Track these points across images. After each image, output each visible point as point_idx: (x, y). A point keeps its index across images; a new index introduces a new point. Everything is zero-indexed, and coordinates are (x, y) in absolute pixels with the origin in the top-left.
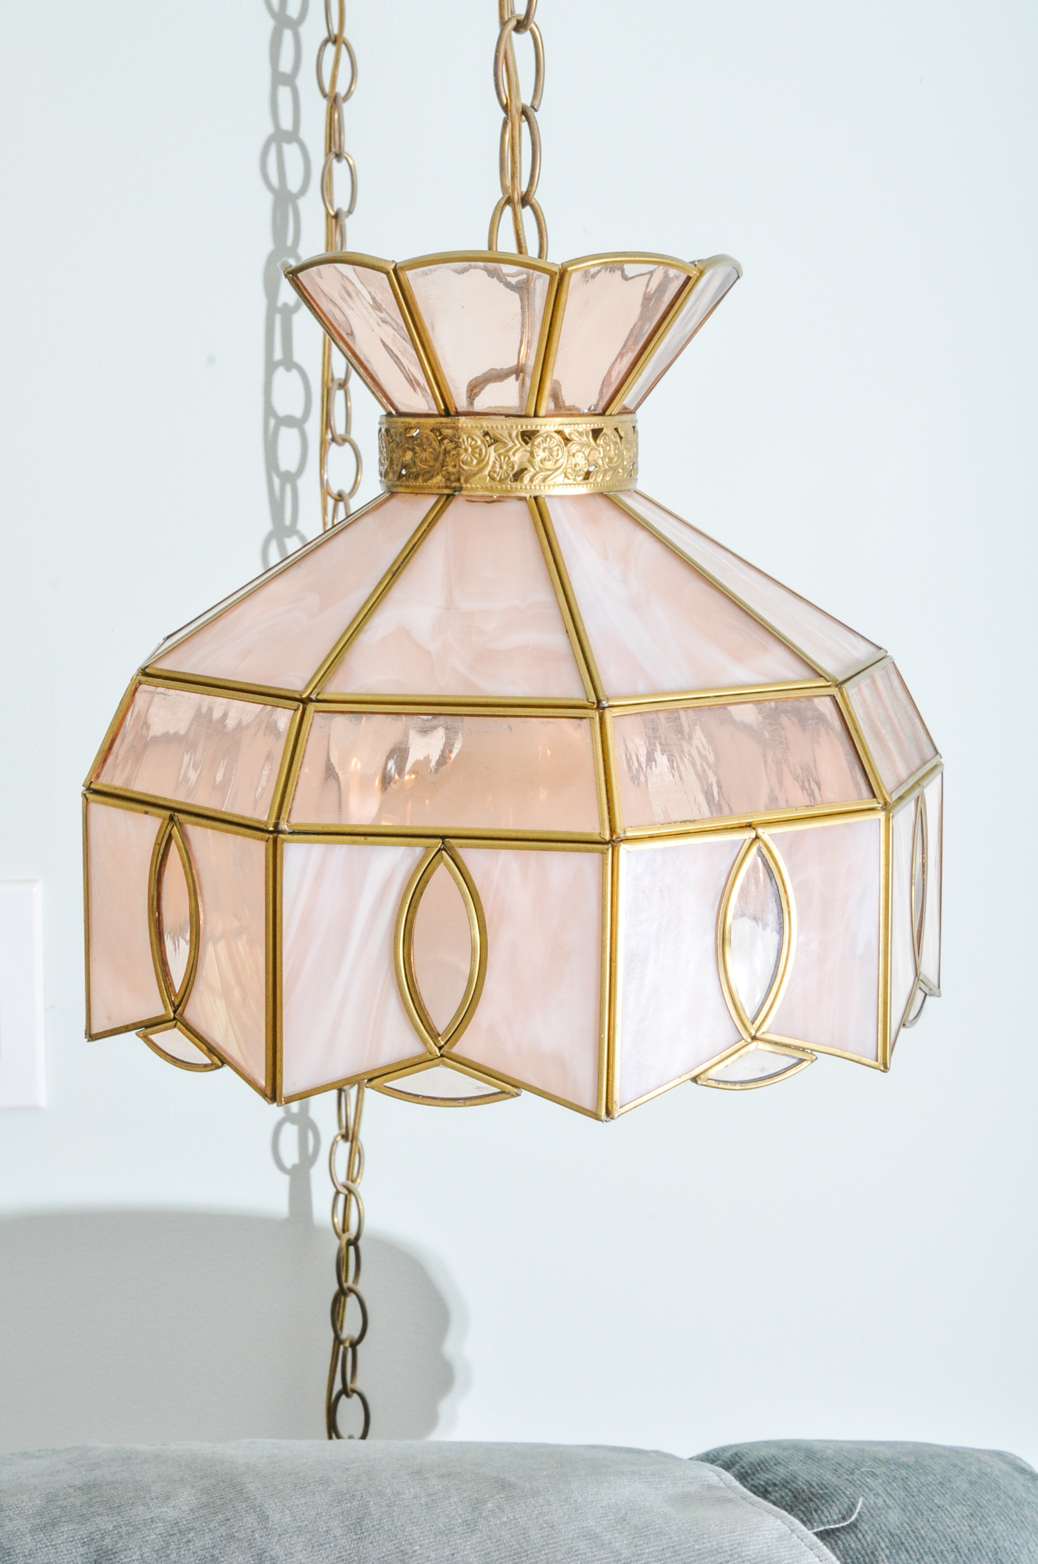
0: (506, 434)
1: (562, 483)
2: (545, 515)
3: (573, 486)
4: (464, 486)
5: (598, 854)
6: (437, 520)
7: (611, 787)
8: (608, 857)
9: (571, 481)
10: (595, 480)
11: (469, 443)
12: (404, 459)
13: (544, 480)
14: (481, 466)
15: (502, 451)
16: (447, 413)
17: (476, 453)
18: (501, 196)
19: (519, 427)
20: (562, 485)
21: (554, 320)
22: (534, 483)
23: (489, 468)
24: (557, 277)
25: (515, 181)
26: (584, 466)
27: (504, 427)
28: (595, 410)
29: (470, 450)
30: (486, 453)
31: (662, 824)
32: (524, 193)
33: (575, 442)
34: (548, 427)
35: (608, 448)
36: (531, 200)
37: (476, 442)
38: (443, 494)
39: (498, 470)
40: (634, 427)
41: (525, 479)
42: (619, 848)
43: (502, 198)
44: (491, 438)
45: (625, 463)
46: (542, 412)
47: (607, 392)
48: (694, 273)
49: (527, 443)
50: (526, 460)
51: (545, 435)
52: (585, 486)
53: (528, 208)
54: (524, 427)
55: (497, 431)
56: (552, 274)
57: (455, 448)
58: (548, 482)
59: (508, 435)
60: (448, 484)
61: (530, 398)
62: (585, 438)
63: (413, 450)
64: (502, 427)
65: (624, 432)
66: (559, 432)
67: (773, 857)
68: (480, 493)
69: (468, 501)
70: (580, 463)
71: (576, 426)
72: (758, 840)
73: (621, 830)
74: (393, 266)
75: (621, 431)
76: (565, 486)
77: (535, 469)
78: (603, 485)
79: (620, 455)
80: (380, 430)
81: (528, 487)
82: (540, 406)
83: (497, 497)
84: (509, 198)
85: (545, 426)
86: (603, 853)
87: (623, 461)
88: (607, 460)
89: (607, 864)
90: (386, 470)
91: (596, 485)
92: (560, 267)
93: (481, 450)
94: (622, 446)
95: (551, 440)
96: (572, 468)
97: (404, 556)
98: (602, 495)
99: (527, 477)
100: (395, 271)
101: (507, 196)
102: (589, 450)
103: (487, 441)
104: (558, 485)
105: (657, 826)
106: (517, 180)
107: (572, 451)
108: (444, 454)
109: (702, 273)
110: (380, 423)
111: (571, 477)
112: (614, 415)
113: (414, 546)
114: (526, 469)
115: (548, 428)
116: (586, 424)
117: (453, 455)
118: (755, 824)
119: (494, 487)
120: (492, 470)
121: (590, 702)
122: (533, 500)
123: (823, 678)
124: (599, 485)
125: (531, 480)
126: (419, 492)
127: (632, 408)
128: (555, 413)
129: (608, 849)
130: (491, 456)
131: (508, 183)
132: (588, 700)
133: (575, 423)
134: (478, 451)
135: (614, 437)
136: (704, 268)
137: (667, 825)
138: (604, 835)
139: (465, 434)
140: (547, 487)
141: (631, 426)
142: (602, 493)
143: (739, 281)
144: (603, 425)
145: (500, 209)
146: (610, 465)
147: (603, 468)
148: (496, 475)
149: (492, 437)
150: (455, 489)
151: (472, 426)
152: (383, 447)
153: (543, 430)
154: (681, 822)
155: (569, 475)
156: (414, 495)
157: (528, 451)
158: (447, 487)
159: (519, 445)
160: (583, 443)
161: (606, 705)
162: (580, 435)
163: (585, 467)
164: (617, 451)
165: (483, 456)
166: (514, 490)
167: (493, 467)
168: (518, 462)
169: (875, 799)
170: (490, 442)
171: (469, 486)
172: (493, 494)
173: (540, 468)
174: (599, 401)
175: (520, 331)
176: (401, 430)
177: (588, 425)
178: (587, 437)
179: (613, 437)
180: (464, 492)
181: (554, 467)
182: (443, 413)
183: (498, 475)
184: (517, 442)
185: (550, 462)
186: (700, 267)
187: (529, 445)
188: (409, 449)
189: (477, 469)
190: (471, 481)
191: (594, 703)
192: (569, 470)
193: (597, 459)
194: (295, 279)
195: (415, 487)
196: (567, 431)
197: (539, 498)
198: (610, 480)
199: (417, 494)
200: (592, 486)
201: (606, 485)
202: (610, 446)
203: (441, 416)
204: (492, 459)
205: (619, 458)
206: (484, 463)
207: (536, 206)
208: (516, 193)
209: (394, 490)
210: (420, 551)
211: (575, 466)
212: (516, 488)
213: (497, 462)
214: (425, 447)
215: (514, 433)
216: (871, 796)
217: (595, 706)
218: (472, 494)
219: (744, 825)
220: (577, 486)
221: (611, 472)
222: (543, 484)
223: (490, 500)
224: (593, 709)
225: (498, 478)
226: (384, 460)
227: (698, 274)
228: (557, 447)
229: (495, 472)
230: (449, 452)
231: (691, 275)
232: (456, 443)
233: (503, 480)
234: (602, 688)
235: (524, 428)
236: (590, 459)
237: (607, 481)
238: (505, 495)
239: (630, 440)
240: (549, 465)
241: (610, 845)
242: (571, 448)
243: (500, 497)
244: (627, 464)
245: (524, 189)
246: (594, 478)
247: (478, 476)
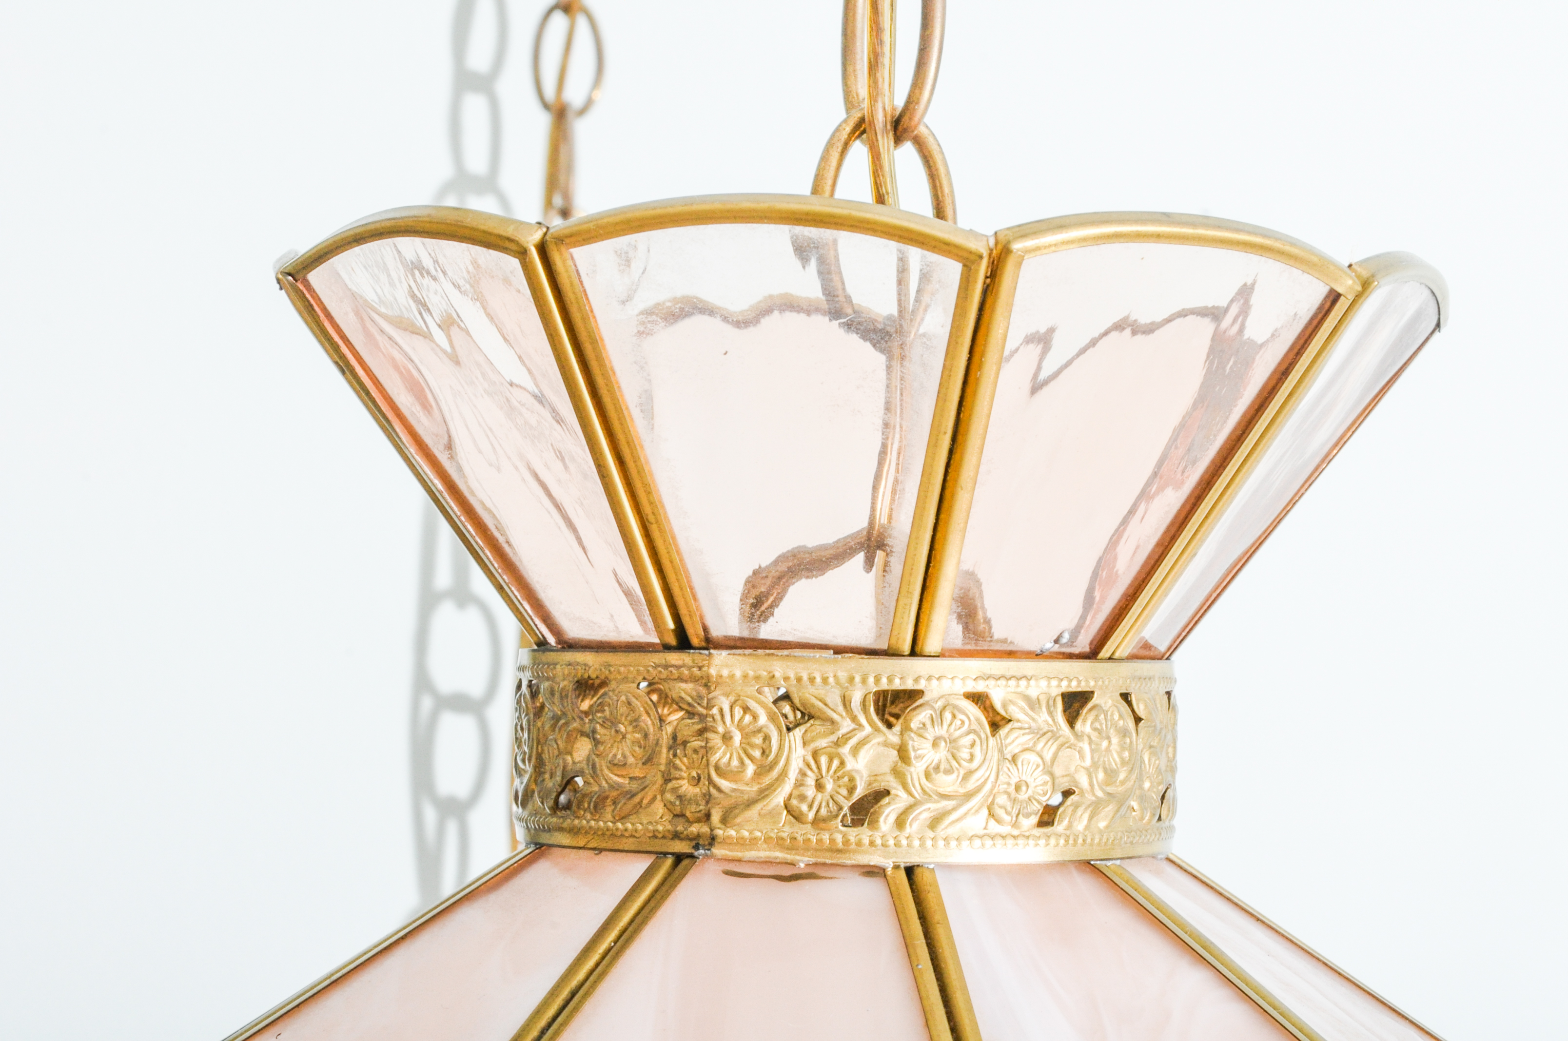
0: (834, 698)
1: (982, 832)
2: (935, 917)
3: (1010, 842)
4: (719, 832)
6: (644, 922)
9: (1005, 829)
10: (1070, 827)
11: (737, 717)
12: (569, 758)
13: (934, 823)
14: (767, 780)
15: (822, 743)
16: (683, 643)
17: (752, 746)
18: (844, 116)
19: (871, 680)
20: (981, 837)
21: (969, 391)
22: (908, 830)
23: (787, 788)
24: (983, 269)
25: (879, 75)
26: (1039, 790)
27: (831, 680)
28: (1072, 642)
29: (737, 737)
30: (781, 747)
32: (898, 113)
33: (1016, 725)
34: (946, 683)
35: (1105, 744)
36: (916, 127)
37: (755, 717)
38: (665, 854)
39: (810, 792)
40: (1169, 694)
41: (882, 819)
43: (845, 121)
44: (794, 708)
45: (1147, 785)
46: (932, 643)
47: (1103, 598)
48: (1347, 286)
49: (890, 726)
50: (886, 767)
51: (939, 704)
52: (1042, 842)
53: (908, 148)
54: (884, 680)
55: (812, 690)
56: (968, 260)
57: (701, 732)
58: (943, 829)
59: (839, 701)
60: (680, 828)
61: (901, 603)
62: (1043, 717)
63: (591, 735)
64: (825, 680)
65: (1146, 706)
66: (978, 698)
68: (762, 853)
69: (728, 873)
70: (1030, 780)
71: (1023, 683)
74: (537, 236)
75: (1138, 700)
76: (988, 842)
77: (910, 794)
78: (1089, 841)
79: (1134, 764)
80: (519, 687)
81: (891, 842)
82: (928, 626)
83: (807, 865)
84: (862, 120)
85: (939, 679)
87: (1140, 779)
88: (1101, 775)
90: (527, 785)
91: (1071, 842)
92: (992, 242)
93: (767, 738)
94: (1139, 741)
95: (954, 716)
96: (1009, 794)
97: (543, 1023)
98: (1088, 866)
99: (888, 813)
100: (543, 249)
101: (856, 115)
102: (1054, 748)
103: (785, 716)
104: (971, 839)
106: (884, 73)
107: (1009, 748)
108: (670, 748)
109: (1366, 285)
110: (521, 669)
111: (1007, 818)
112: (1121, 660)
113: (573, 994)
114: (887, 793)
115: (946, 686)
116: (1049, 679)
117: (695, 751)
119: (800, 839)
120: (796, 793)
122: (903, 874)
124: (1080, 841)
125: (900, 823)
126: (603, 845)
127: (1162, 648)
128: (969, 647)
130: (794, 756)
131: (862, 89)
133: (1019, 675)
134: (758, 740)
135: (1121, 716)
136: (1373, 276)
139: (727, 695)
140: (941, 843)
141: (1163, 691)
142: (1088, 862)
143: (1437, 334)
144: (1092, 683)
145: (840, 145)
146: (1109, 789)
147: (1090, 798)
148: (804, 807)
149: (798, 705)
150: (696, 842)
151: (745, 676)
152: (522, 729)
153: (933, 691)
155: (1001, 813)
156: (591, 853)
157: (892, 746)
158: (676, 836)
159: (868, 729)
160: (1039, 729)
162: (1032, 708)
163: (1045, 794)
164: (1126, 754)
165: (772, 757)
166: (853, 847)
167: (799, 784)
168: (865, 774)
170: (791, 717)
171: (732, 833)
172: (798, 858)
173: (924, 791)
174: (1083, 618)
175: (879, 423)
176: (566, 683)
177: (1054, 683)
178: (1050, 713)
179: (1116, 717)
180: (717, 851)
181: (962, 791)
182: (672, 640)
183: (810, 807)
184: (862, 719)
185: (953, 776)
186: (1365, 274)
187: (897, 729)
188: (583, 734)
189: (756, 788)
190: (738, 820)
192: (1002, 800)
193: (1076, 771)
194: (301, 287)
195: (596, 832)
196: (998, 696)
197: (918, 871)
198: (1107, 827)
199: (599, 850)
200: (1062, 842)
201: (1097, 841)
202: (1108, 738)
203: (667, 648)
204: (796, 765)
205: (1131, 771)
206: (775, 773)
207: (931, 143)
208: (879, 106)
209: (545, 838)
210: (589, 1007)
211: (1018, 788)
212: (859, 844)
213: (809, 773)
214: (622, 728)
215: (857, 697)
218: (739, 854)
220: (1021, 841)
221: (1110, 808)
222: (931, 834)
223: (787, 872)
225: (811, 816)
226: (523, 761)
227: (1359, 288)
228: (972, 736)
229: (802, 798)
230: (685, 743)
231: (1340, 290)
232: (703, 718)
233: (824, 820)
235: (884, 685)
236: (1058, 771)
237: (1101, 832)
238: (828, 861)
239: (1159, 726)
240: (947, 783)
242: (1009, 740)
243: (816, 864)
244: (1152, 786)
245: (900, 102)
246: (1065, 822)
247: (758, 807)
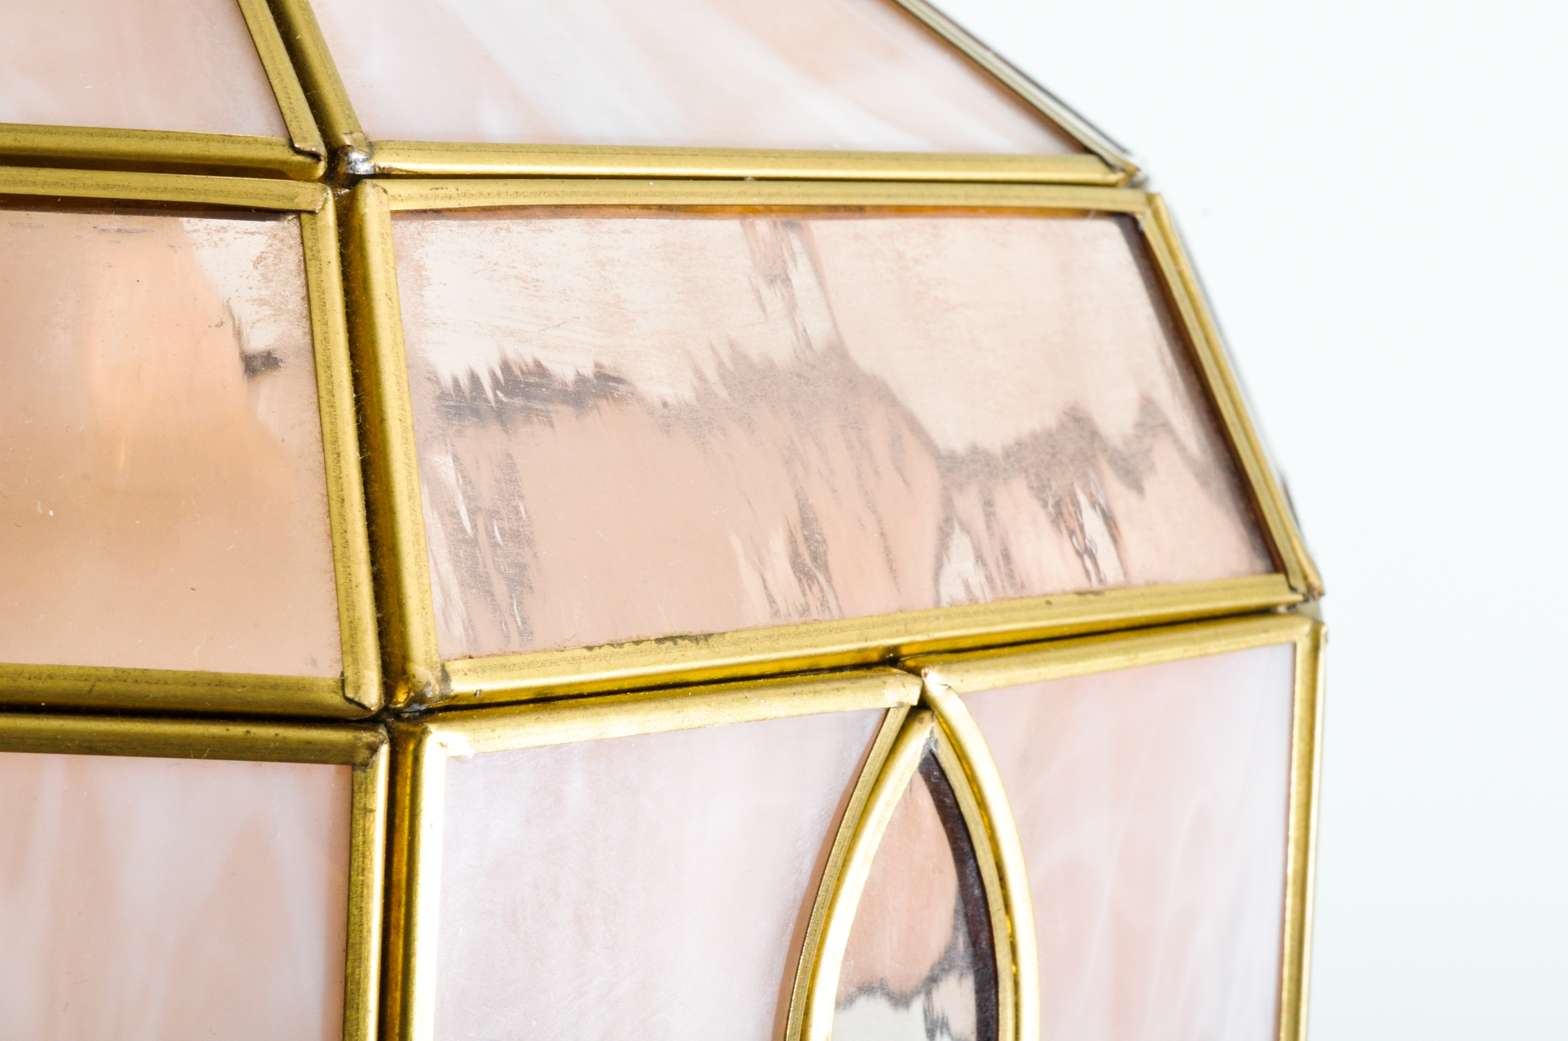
5: (331, 769)
7: (388, 492)
8: (373, 782)
31: (590, 648)
42: (419, 743)
67: (972, 779)
72: (926, 716)
73: (431, 668)
86: (354, 766)
89: (368, 811)
105: (568, 654)
118: (914, 656)
121: (298, 152)
123: (1091, 158)
129: (373, 749)
132: (291, 145)
137: (606, 650)
138: (357, 688)
154: (659, 641)
161: (363, 168)
169: (1281, 578)
191: (315, 156)
216: (1261, 564)
217: (321, 169)
219: (875, 657)
224: (309, 180)
234: (346, 105)
241: (383, 731)
